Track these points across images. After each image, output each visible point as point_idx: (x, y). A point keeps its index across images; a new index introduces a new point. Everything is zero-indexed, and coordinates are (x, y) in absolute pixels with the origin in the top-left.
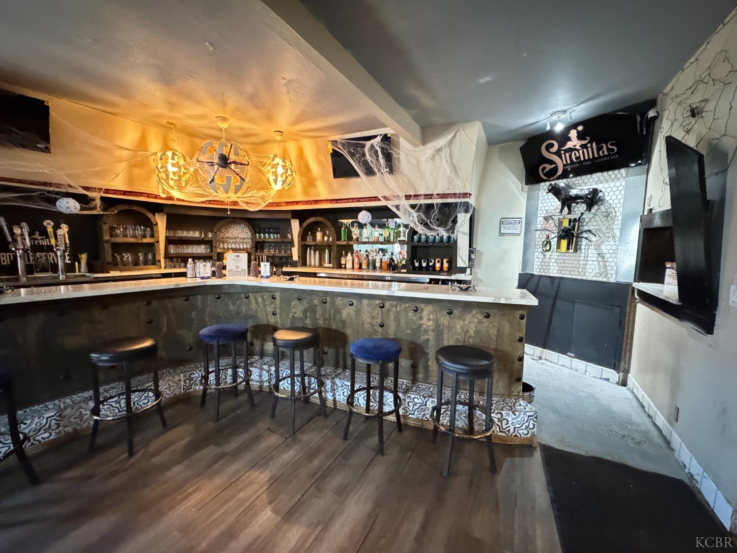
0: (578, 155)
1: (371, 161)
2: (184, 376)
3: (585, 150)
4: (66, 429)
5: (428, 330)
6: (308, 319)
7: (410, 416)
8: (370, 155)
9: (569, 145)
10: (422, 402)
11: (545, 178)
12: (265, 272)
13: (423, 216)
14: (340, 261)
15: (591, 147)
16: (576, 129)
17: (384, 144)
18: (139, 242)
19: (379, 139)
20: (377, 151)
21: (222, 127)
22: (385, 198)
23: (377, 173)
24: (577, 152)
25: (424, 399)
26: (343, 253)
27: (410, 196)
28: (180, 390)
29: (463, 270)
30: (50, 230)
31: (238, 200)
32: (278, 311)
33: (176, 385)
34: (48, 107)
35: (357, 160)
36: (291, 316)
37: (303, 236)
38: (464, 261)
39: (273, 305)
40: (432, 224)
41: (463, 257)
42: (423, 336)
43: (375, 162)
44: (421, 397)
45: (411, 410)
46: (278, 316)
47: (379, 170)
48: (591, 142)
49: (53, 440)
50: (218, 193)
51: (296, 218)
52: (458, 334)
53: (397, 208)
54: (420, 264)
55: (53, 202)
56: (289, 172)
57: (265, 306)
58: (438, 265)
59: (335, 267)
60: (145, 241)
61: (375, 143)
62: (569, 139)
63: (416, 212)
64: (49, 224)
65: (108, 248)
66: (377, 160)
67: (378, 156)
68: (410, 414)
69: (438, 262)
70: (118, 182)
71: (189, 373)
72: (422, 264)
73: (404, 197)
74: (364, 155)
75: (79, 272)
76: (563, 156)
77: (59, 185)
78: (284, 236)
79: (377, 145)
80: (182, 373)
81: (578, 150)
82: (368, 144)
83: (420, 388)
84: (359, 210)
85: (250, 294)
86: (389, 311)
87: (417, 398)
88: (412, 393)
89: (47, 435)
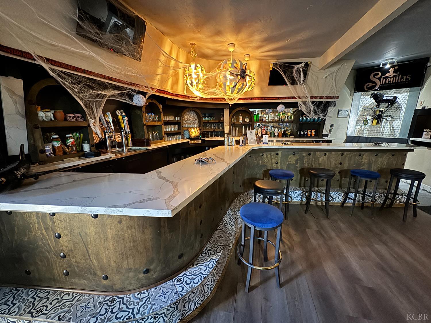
0: (390, 80)
1: (296, 77)
3: (395, 78)
5: (365, 164)
8: (296, 74)
9: (388, 75)
11: (367, 90)
15: (399, 77)
16: (394, 68)
17: (305, 67)
19: (303, 65)
20: (301, 71)
21: (230, 50)
22: (300, 98)
23: (298, 84)
24: (390, 79)
27: (313, 97)
29: (327, 135)
30: (120, 117)
32: (279, 162)
35: (287, 75)
36: (287, 164)
38: (327, 131)
39: (276, 159)
41: (327, 129)
42: (362, 166)
43: (298, 77)
46: (279, 164)
47: (300, 82)
48: (399, 75)
52: (379, 164)
53: (304, 103)
57: (271, 159)
61: (300, 67)
62: (389, 72)
66: (300, 77)
67: (300, 74)
69: (310, 132)
72: (301, 133)
73: (310, 98)
74: (292, 73)
76: (382, 80)
79: (301, 68)
81: (391, 78)
82: (296, 67)
84: (279, 104)
85: (264, 153)
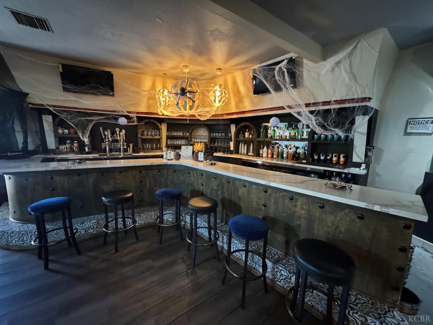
1: (279, 80)
2: (154, 213)
4: (100, 230)
5: (301, 217)
6: (219, 191)
7: (277, 282)
8: (279, 76)
10: (287, 275)
12: (201, 158)
13: (320, 120)
14: (259, 152)
17: (290, 65)
18: (153, 138)
19: (285, 62)
20: (284, 72)
21: (185, 71)
22: (290, 107)
23: (284, 88)
25: (289, 274)
26: (262, 146)
27: (310, 104)
28: (152, 220)
29: (358, 165)
30: (118, 132)
31: (196, 114)
33: (150, 217)
34: (112, 74)
35: (269, 80)
36: (210, 188)
37: (237, 134)
38: (359, 157)
39: (202, 179)
40: (329, 126)
41: (359, 154)
42: (297, 221)
43: (282, 80)
44: (287, 272)
45: (278, 278)
46: (204, 186)
47: (285, 86)
49: (94, 234)
50: (181, 111)
51: (233, 123)
52: (328, 227)
53: (298, 114)
54: (319, 157)
55: (117, 119)
56: (224, 94)
57: (198, 179)
58: (335, 159)
59: (255, 155)
60: (156, 137)
61: (283, 66)
63: (314, 116)
64: (118, 130)
65: (140, 140)
66: (284, 79)
67: (284, 76)
68: (277, 281)
69: (335, 156)
70: (143, 108)
71: (156, 212)
72: (320, 157)
73: (304, 106)
74: (274, 76)
75: (130, 152)
77: (119, 112)
78: (227, 135)
79: (284, 67)
80: (153, 211)
82: (277, 68)
83: (289, 262)
84: (271, 116)
85: (190, 171)
86: (270, 196)
87: (284, 271)
88: (280, 265)
89: (92, 231)
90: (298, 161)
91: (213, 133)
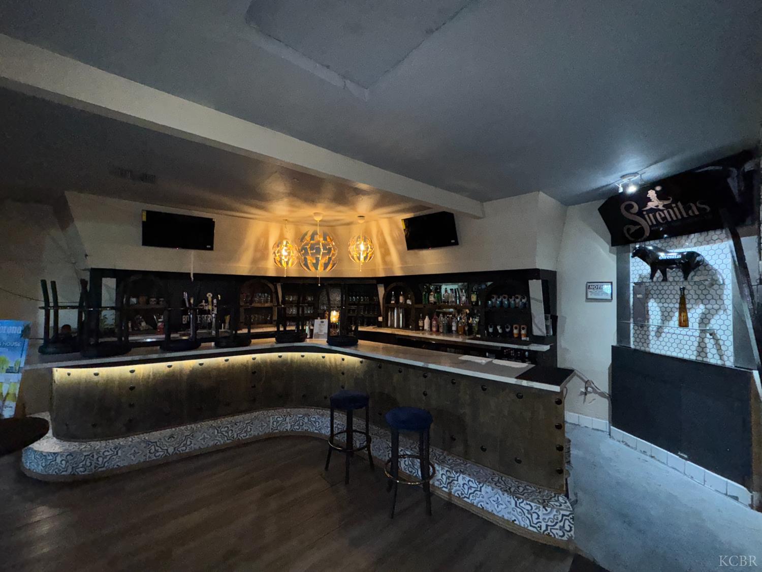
0: (663, 215)
2: (273, 418)
3: (671, 211)
4: (195, 446)
6: (367, 380)
7: (444, 489)
9: (651, 205)
15: (677, 206)
16: (654, 189)
18: (263, 306)
21: (317, 220)
24: (661, 213)
26: (421, 315)
28: (269, 430)
29: (540, 340)
30: (210, 299)
33: (266, 425)
34: (214, 222)
36: (355, 377)
37: (387, 298)
38: (540, 329)
41: (539, 325)
46: (346, 376)
48: (674, 202)
49: (187, 453)
51: (381, 283)
52: (493, 412)
54: (495, 330)
57: (336, 366)
58: (515, 332)
60: (266, 305)
62: (649, 200)
65: (242, 310)
68: (444, 487)
69: (516, 328)
71: (276, 417)
72: (498, 329)
75: (224, 328)
76: (646, 216)
78: (371, 299)
80: (272, 415)
81: (662, 211)
83: (457, 461)
86: (431, 381)
90: (472, 337)
91: (352, 297)
